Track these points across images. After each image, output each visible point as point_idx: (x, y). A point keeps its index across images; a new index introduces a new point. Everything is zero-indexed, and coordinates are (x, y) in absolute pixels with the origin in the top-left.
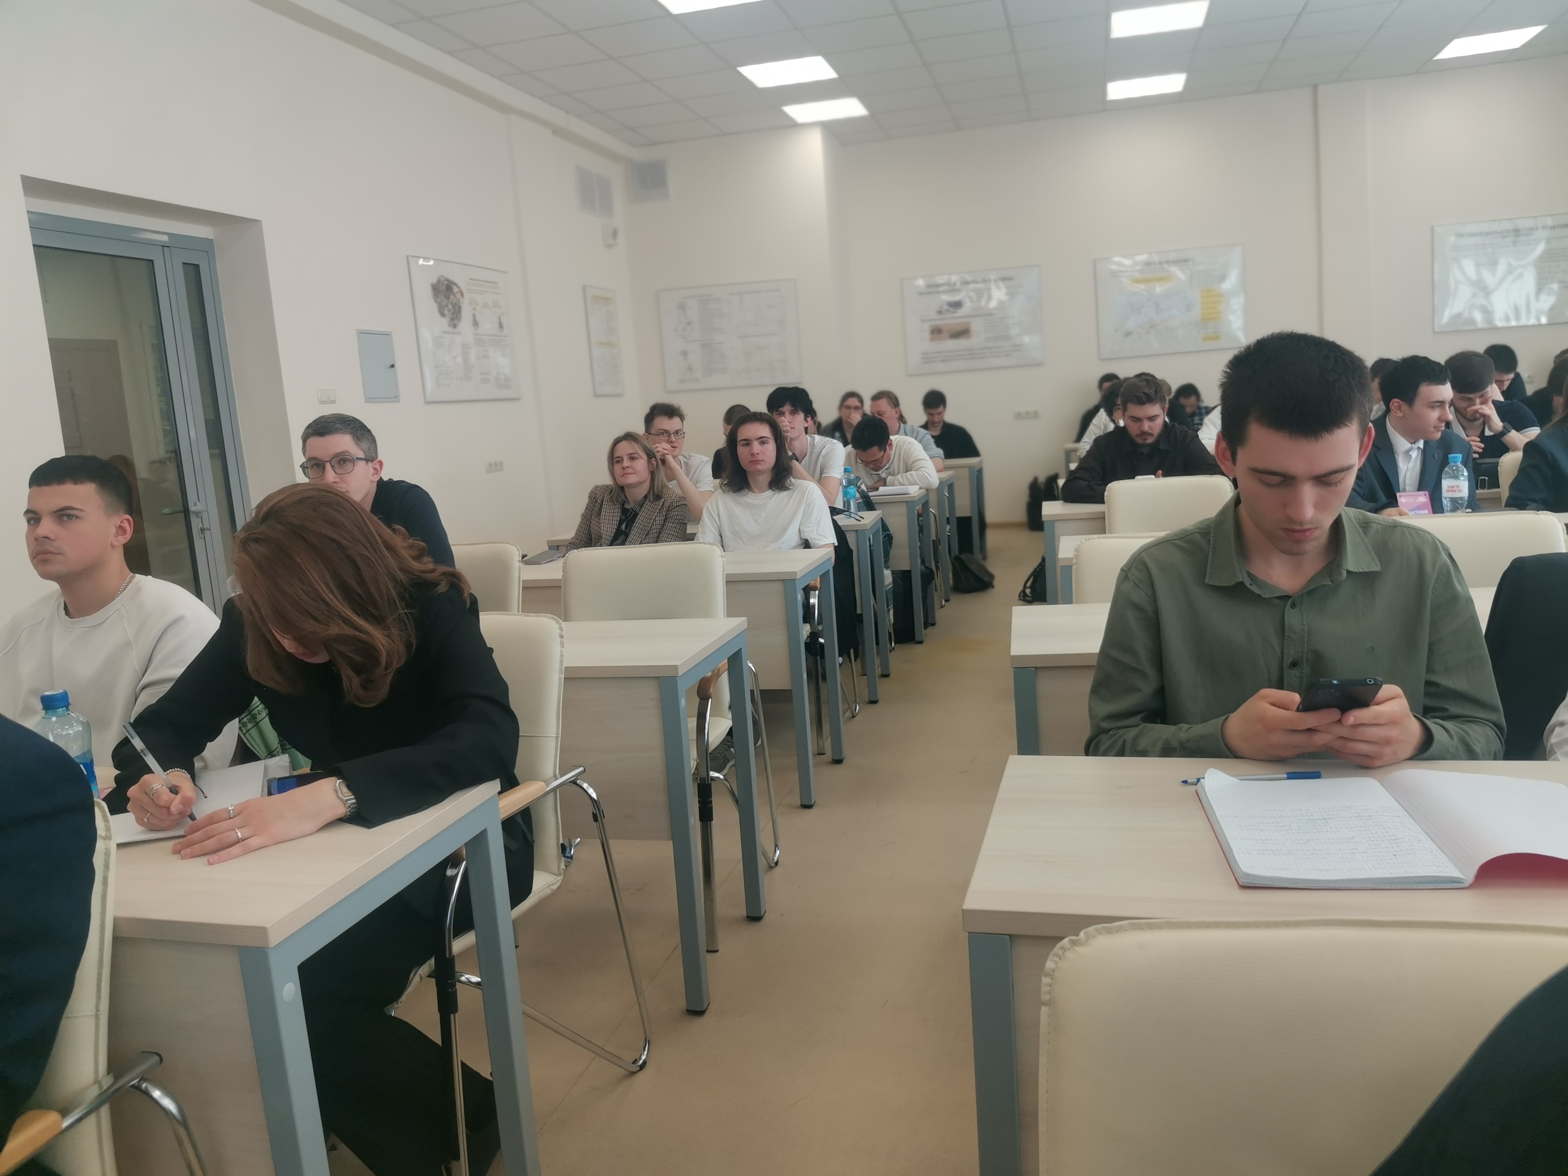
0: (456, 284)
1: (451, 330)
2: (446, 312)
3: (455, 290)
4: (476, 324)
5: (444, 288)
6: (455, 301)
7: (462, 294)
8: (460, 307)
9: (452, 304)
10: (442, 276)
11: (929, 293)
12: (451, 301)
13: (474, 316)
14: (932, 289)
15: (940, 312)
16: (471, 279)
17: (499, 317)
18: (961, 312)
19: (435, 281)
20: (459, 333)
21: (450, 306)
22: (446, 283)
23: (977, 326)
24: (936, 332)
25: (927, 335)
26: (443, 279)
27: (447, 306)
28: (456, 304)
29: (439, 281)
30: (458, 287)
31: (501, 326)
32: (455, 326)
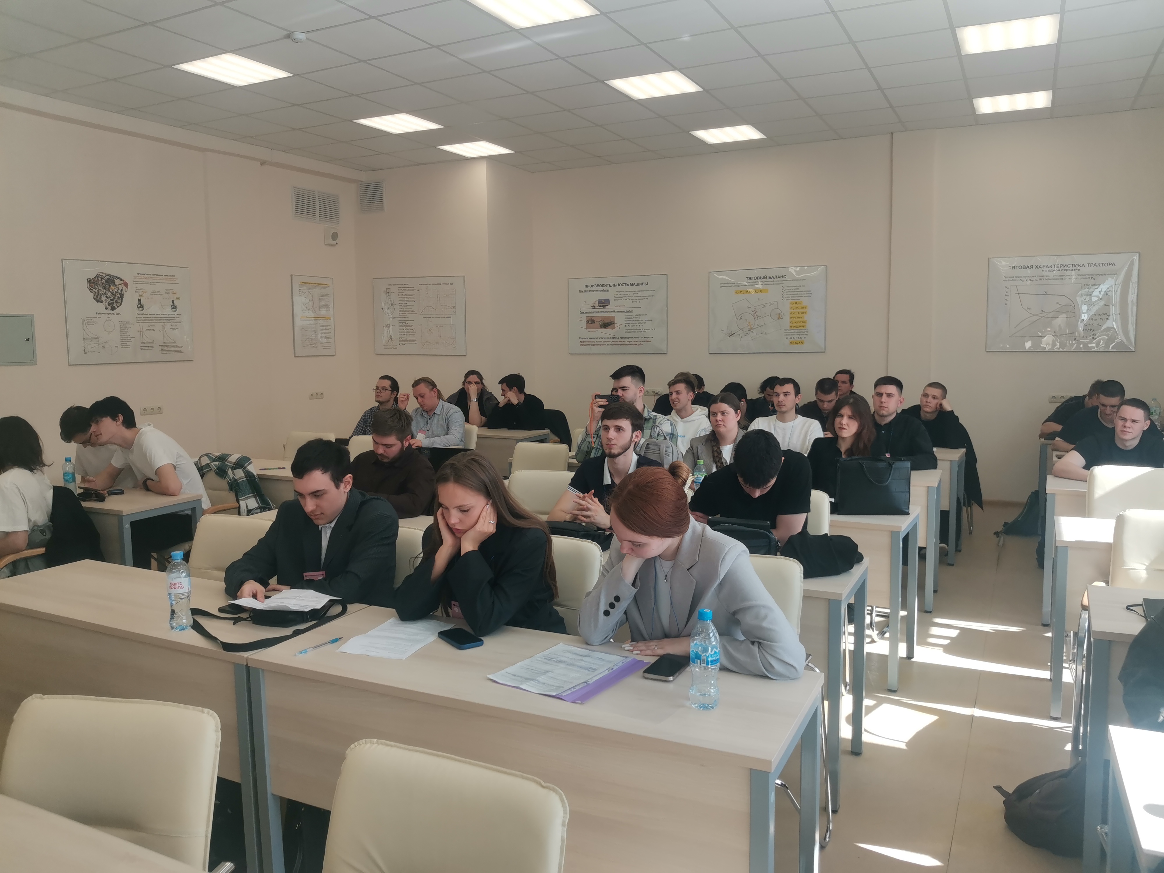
0: (118, 278)
1: (108, 311)
2: (103, 298)
3: (117, 282)
4: (140, 306)
5: (103, 281)
6: (116, 290)
7: (126, 285)
8: (122, 296)
9: (111, 292)
10: (102, 273)
11: (586, 291)
12: (111, 290)
13: (140, 300)
14: (589, 289)
15: (594, 307)
16: (139, 274)
17: (173, 301)
18: (609, 308)
19: (92, 276)
20: (118, 314)
21: (109, 294)
22: (106, 278)
23: (620, 319)
24: (591, 322)
25: (584, 324)
26: (104, 275)
27: (105, 294)
28: (116, 292)
29: (98, 276)
30: (121, 280)
31: (174, 307)
32: (113, 309)
